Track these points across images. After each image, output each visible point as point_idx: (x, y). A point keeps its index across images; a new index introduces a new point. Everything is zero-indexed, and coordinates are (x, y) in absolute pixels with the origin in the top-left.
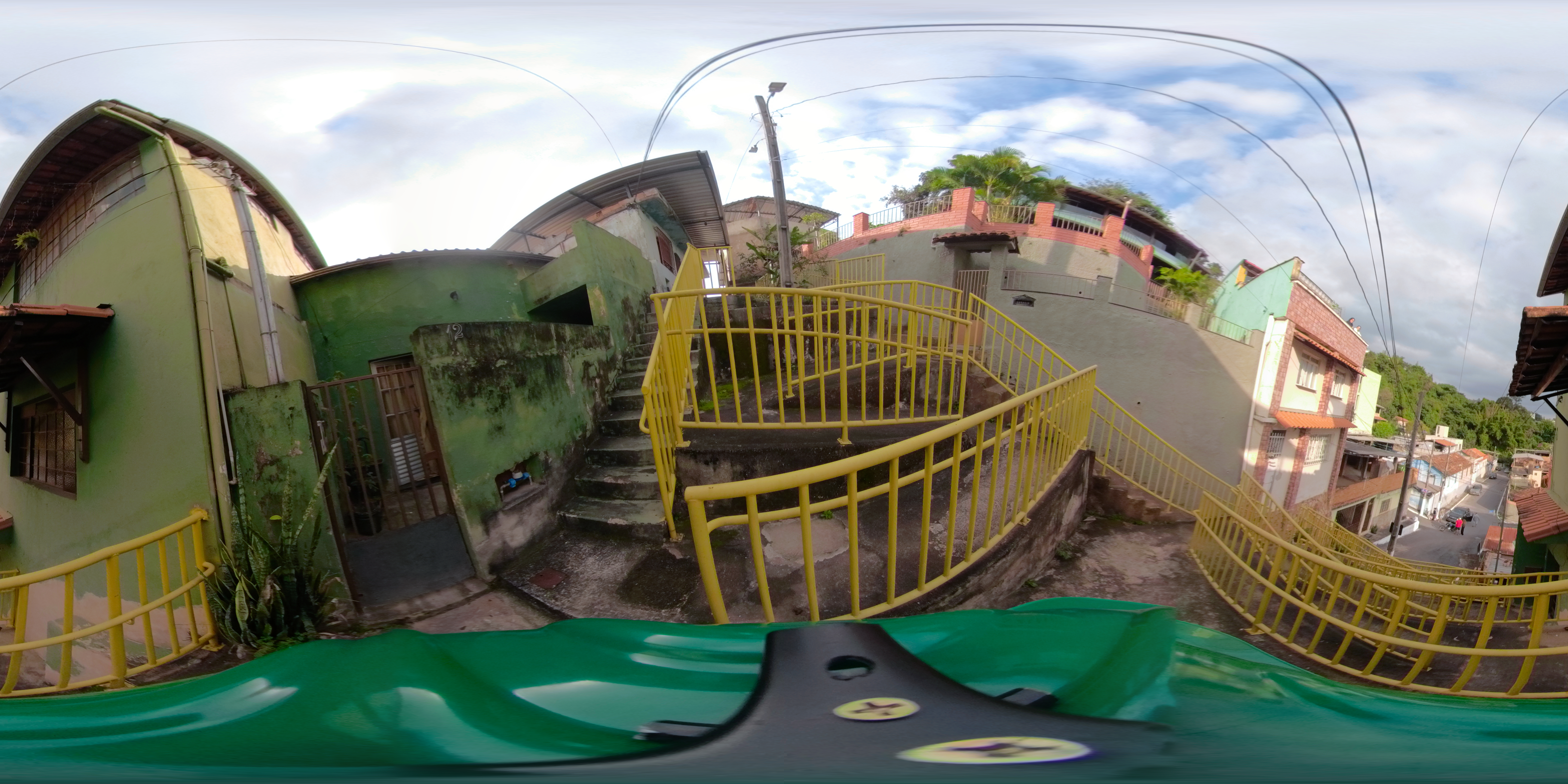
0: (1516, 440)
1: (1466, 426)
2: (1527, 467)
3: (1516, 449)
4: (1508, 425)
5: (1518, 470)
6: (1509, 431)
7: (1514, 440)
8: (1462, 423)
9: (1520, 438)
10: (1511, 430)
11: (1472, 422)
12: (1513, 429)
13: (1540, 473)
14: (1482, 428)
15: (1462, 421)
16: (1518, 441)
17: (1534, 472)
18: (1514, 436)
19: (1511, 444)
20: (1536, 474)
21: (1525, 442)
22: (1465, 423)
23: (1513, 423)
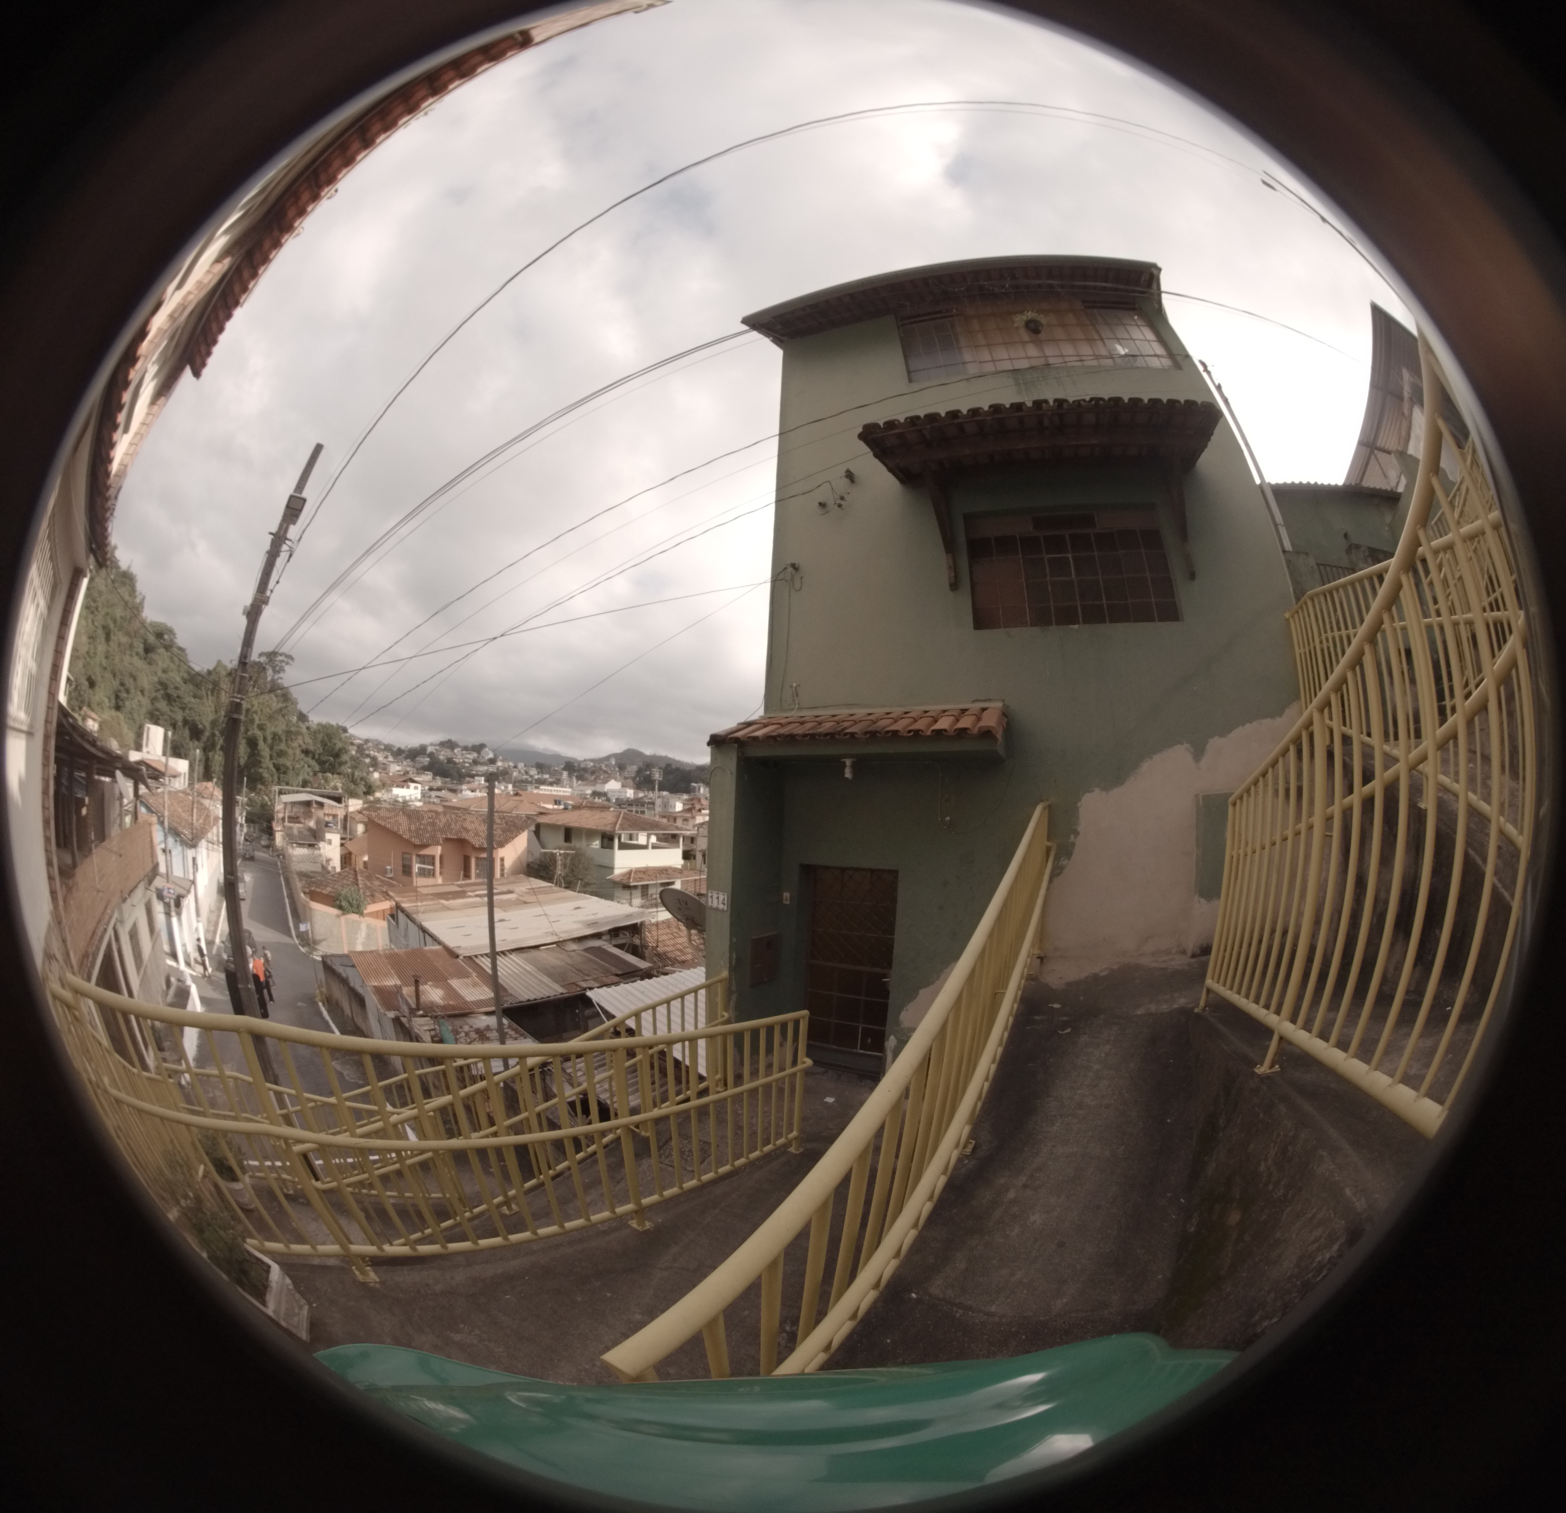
0: (275, 766)
1: (187, 733)
2: (312, 824)
3: (276, 788)
4: (261, 728)
5: (295, 832)
6: (261, 745)
7: (271, 766)
8: (180, 724)
9: (282, 761)
10: (265, 740)
11: (197, 718)
12: (269, 740)
13: (334, 838)
14: (213, 735)
15: (179, 716)
16: (277, 768)
17: (328, 836)
18: (271, 758)
19: (266, 775)
20: (330, 842)
21: (291, 773)
22: (185, 722)
23: (268, 725)
